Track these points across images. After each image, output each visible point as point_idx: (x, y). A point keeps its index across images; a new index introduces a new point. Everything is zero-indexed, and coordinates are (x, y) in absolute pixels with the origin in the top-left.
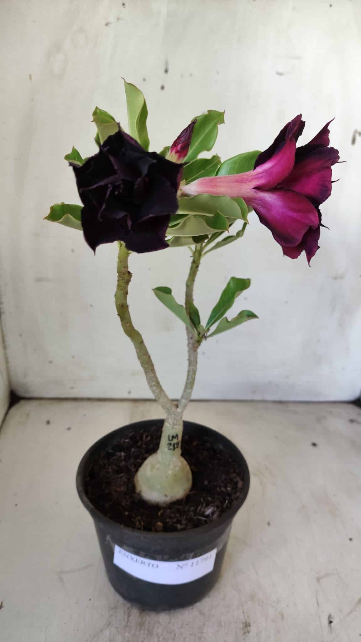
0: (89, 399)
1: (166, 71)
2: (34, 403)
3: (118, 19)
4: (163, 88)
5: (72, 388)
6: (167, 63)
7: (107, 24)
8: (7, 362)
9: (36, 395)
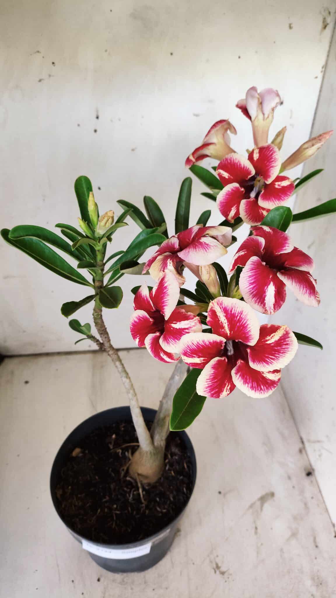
0: (59, 354)
1: (97, 118)
2: (16, 361)
3: (50, 76)
4: (95, 131)
5: (44, 347)
6: (97, 111)
7: (40, 81)
9: (16, 353)
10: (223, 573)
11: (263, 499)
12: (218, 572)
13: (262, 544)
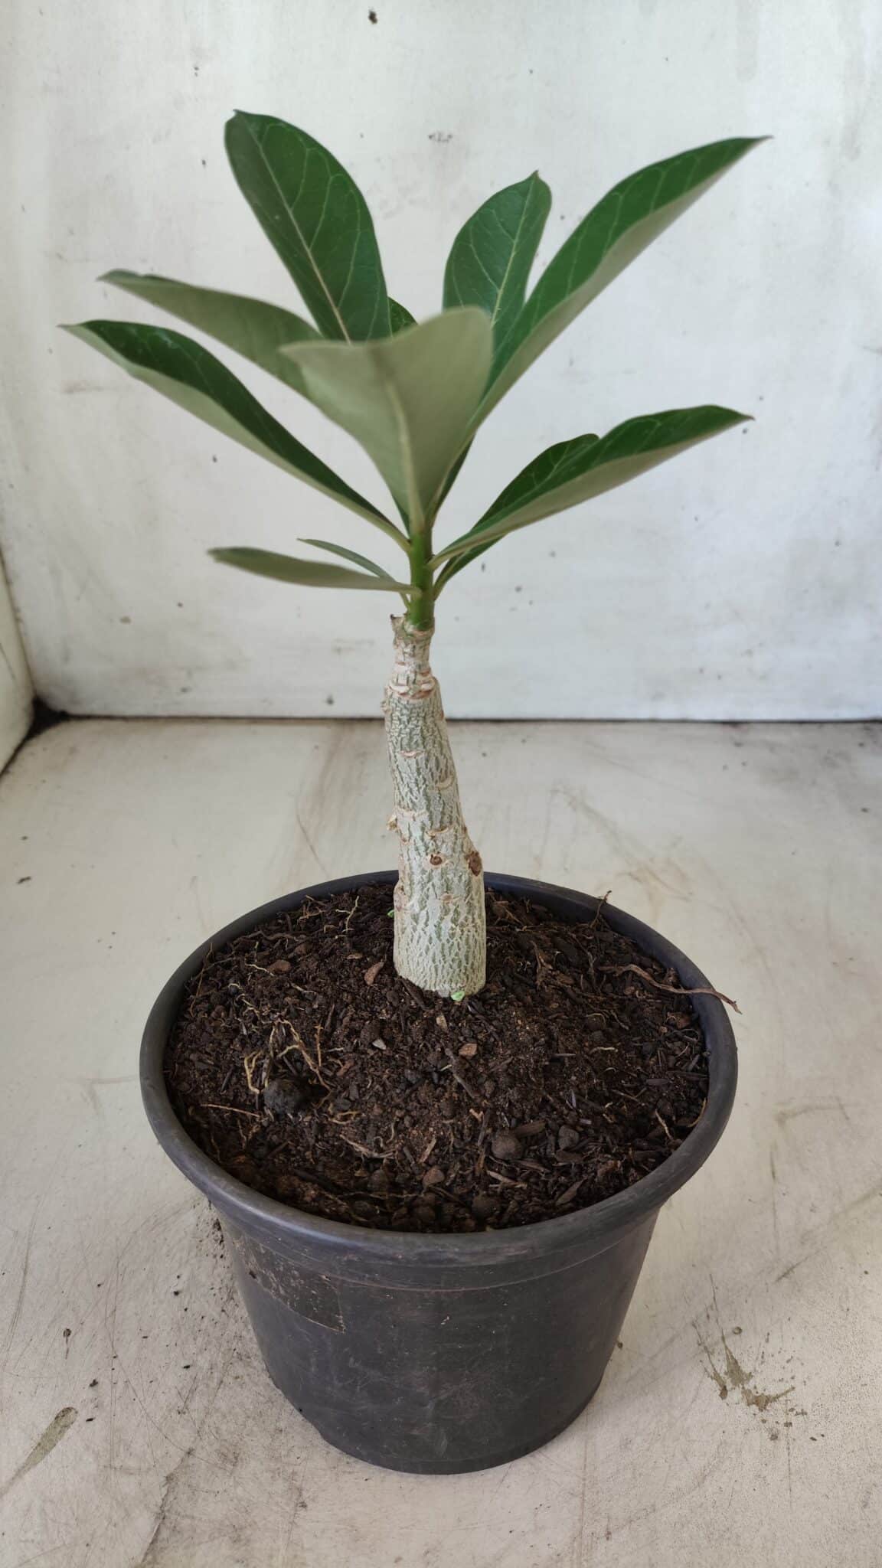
8: (17, 620)
10: (762, 1402)
12: (735, 1394)
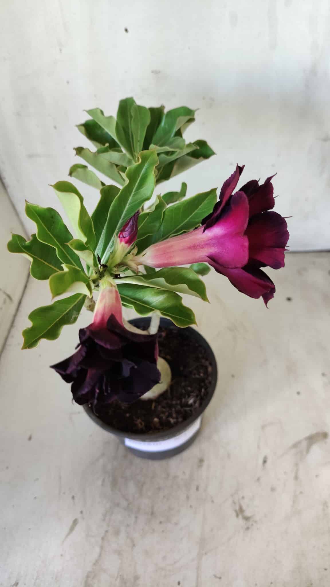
10: (247, 519)
11: (312, 440)
12: (240, 516)
13: (301, 493)
